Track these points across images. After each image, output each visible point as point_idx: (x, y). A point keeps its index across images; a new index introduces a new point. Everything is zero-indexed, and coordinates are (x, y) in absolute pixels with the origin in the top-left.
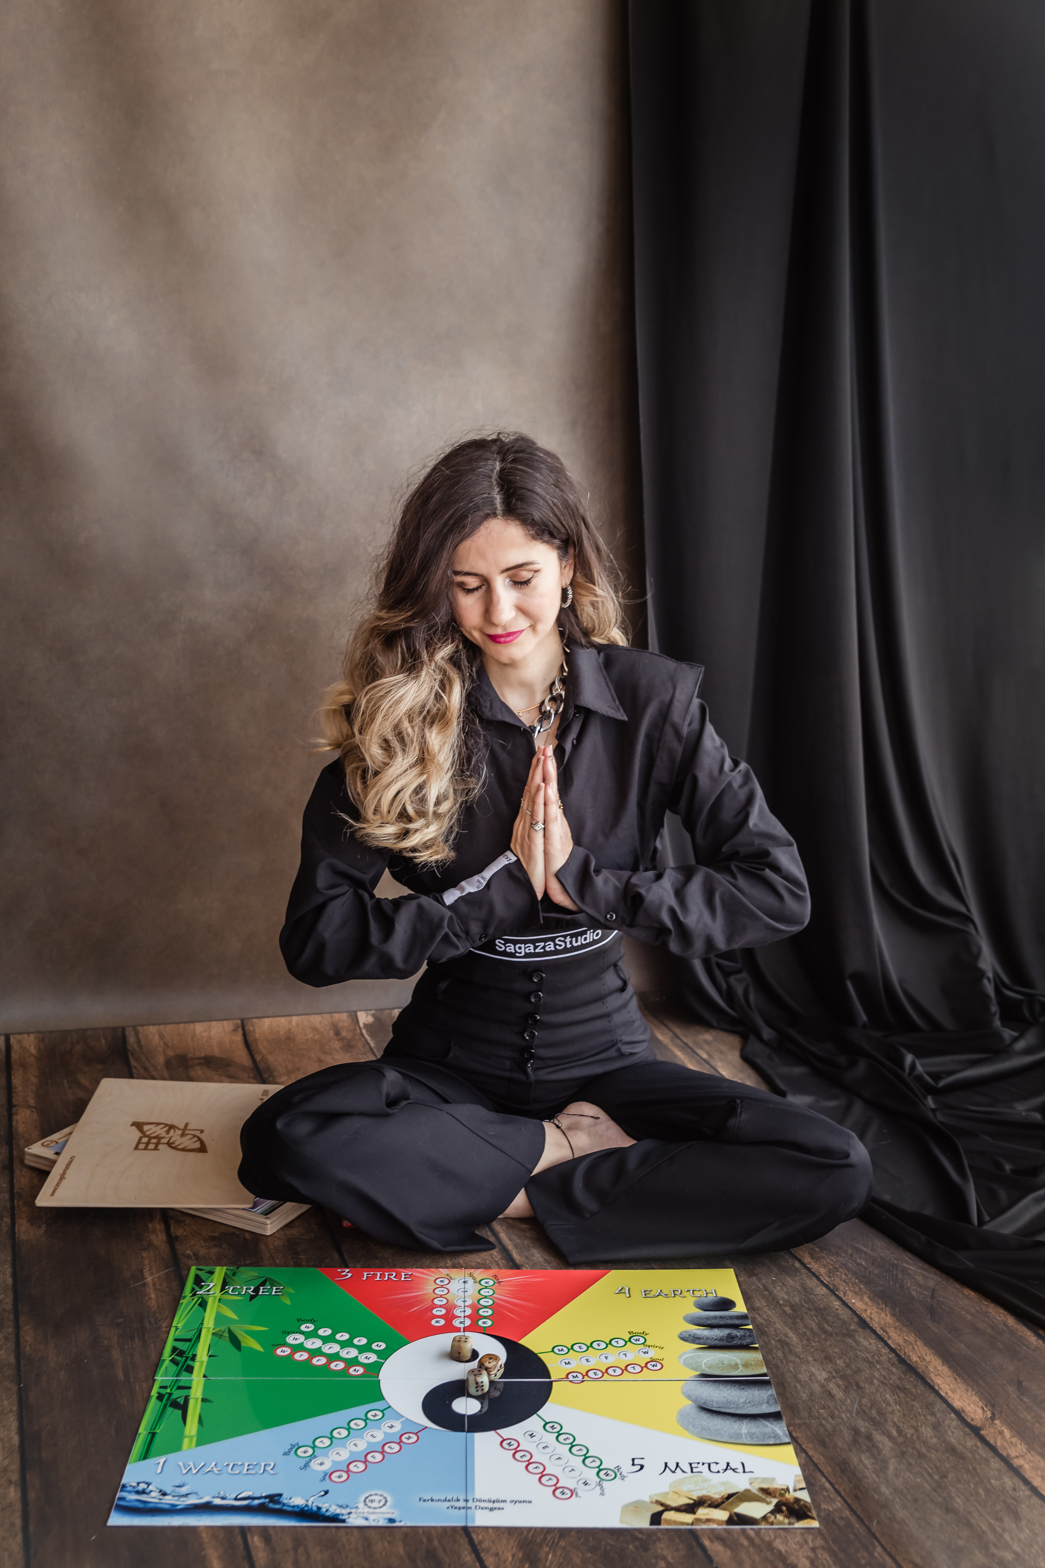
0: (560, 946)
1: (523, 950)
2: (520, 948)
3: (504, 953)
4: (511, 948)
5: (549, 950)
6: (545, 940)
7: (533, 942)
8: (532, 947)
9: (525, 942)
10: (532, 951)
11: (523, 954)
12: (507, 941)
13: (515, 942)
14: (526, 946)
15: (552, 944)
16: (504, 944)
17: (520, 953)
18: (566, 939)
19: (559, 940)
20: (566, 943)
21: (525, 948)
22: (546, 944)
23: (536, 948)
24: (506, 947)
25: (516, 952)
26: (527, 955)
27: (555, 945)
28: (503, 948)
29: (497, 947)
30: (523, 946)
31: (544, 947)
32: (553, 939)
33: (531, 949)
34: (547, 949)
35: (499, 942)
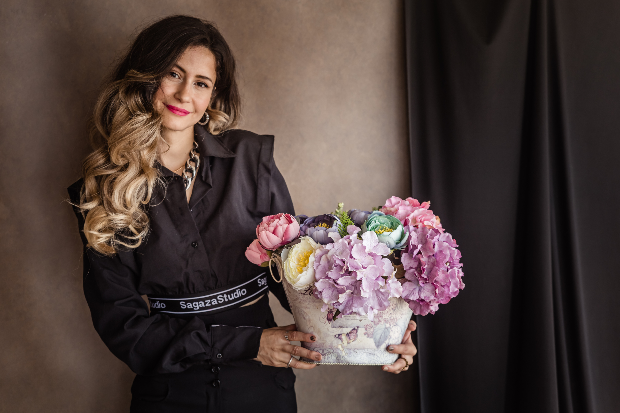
0: (221, 301)
1: (197, 306)
2: (196, 305)
3: (187, 310)
4: (190, 306)
5: (214, 304)
6: (211, 298)
7: (204, 300)
8: (203, 303)
9: (198, 300)
10: (204, 306)
11: (198, 308)
12: (187, 302)
13: (192, 302)
14: (199, 303)
15: (215, 300)
16: (186, 304)
17: (196, 308)
18: (223, 296)
19: (220, 297)
20: (224, 299)
21: (199, 305)
22: (212, 301)
23: (205, 303)
24: (187, 306)
25: (194, 307)
26: (201, 309)
27: (218, 300)
28: (186, 307)
29: (182, 307)
30: (197, 303)
31: (211, 303)
32: (215, 297)
33: (202, 304)
34: (213, 303)
35: (182, 303)
